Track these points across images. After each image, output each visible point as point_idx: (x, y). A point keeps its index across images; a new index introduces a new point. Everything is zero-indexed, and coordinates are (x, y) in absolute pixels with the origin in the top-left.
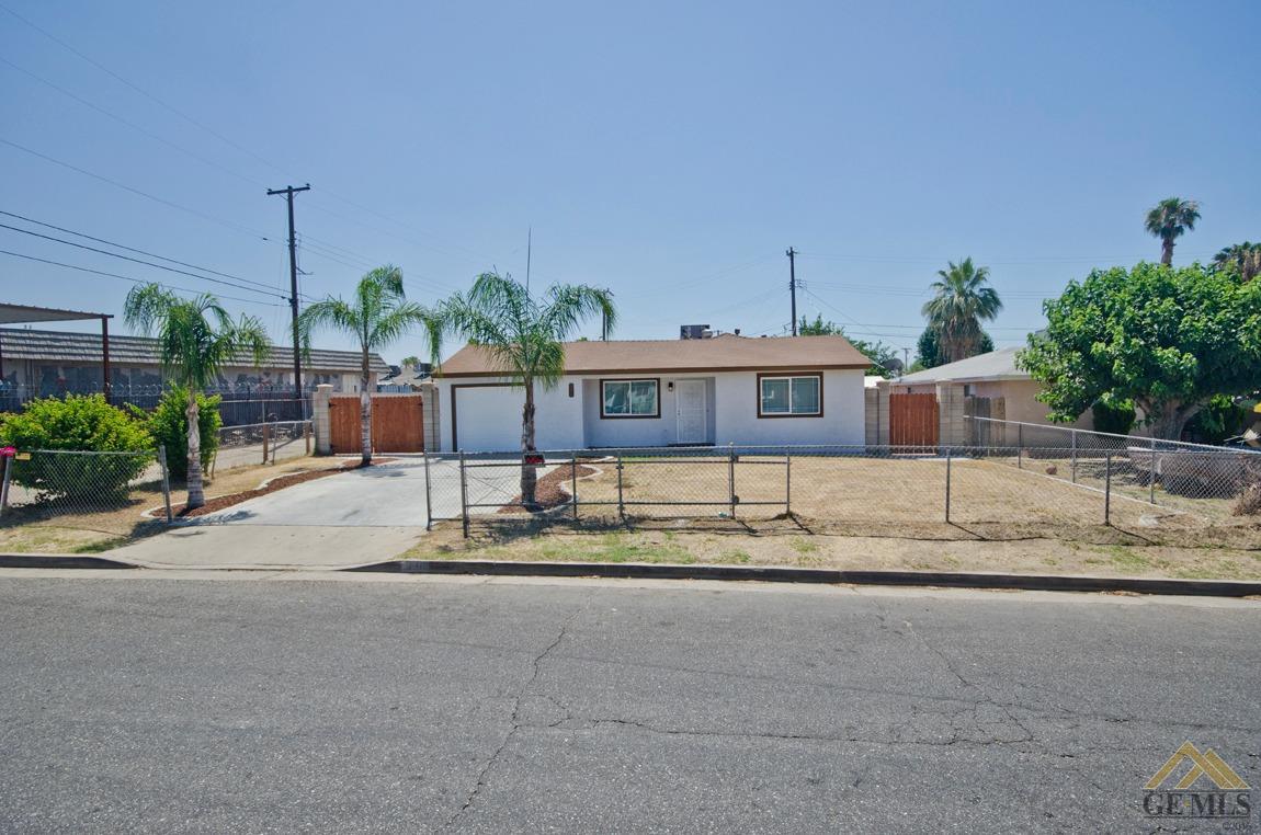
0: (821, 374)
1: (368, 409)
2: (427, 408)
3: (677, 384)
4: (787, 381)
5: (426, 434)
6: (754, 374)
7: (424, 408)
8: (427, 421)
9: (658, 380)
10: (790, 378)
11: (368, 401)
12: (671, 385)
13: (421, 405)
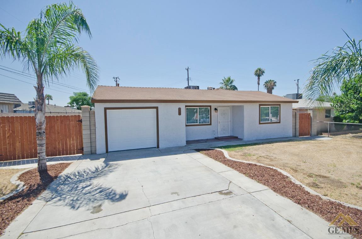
0: (280, 105)
1: (44, 127)
2: (85, 123)
3: (219, 109)
4: (269, 108)
5: (84, 141)
6: (258, 104)
7: (83, 123)
8: (85, 133)
9: (210, 106)
10: (270, 107)
11: (43, 119)
12: (216, 109)
13: (81, 121)
